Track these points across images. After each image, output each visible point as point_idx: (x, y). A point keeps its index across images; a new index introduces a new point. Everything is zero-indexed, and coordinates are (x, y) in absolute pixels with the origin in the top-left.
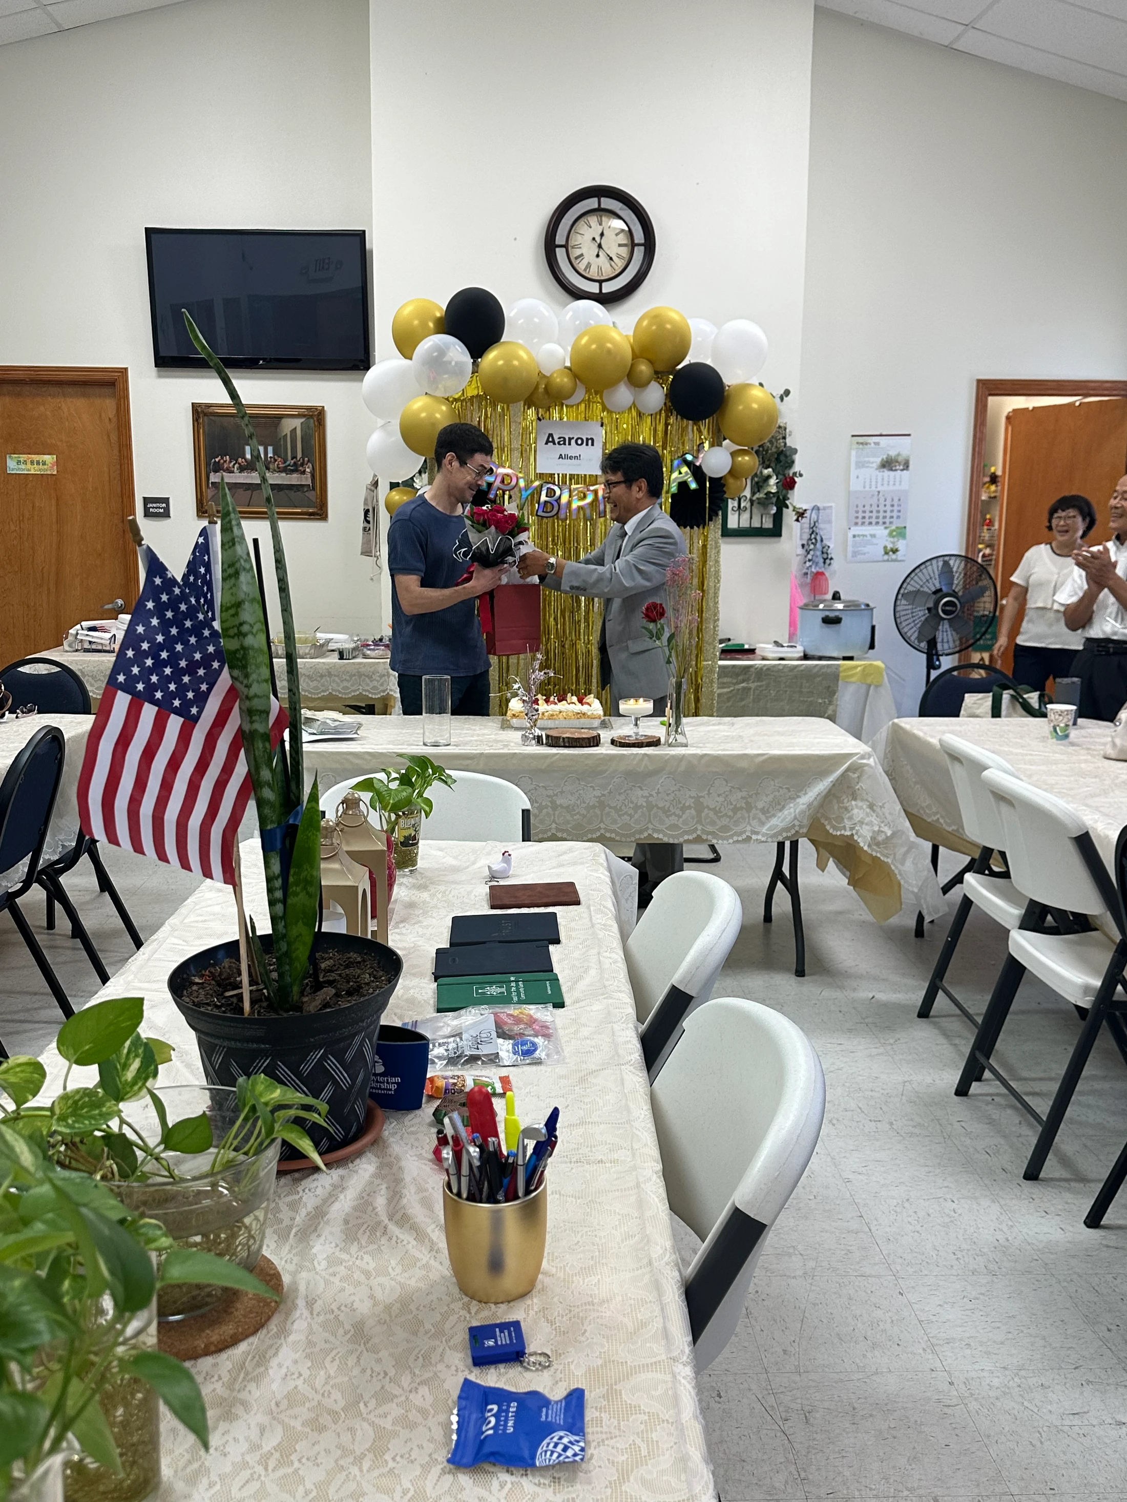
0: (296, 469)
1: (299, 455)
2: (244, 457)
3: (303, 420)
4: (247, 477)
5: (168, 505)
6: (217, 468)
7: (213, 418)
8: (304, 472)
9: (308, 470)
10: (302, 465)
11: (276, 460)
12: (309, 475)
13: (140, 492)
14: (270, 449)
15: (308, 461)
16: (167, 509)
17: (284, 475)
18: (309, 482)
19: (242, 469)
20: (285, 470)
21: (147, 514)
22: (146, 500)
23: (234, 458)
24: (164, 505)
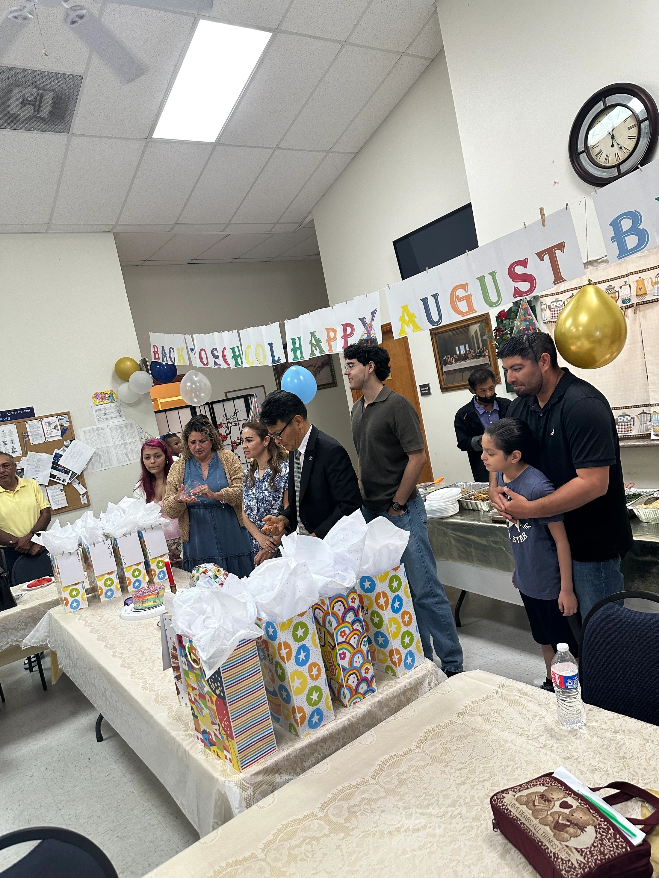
0: (480, 355)
1: (481, 346)
2: (456, 354)
3: (479, 324)
4: (459, 365)
5: (429, 388)
6: (446, 363)
7: (439, 335)
8: (485, 356)
9: (487, 354)
10: (483, 351)
11: (470, 352)
12: (487, 357)
13: (418, 383)
14: (467, 346)
15: (486, 349)
16: (429, 390)
17: (475, 360)
18: (488, 362)
19: (456, 361)
20: (476, 357)
21: (423, 394)
22: (421, 387)
23: (452, 356)
24: (427, 388)
